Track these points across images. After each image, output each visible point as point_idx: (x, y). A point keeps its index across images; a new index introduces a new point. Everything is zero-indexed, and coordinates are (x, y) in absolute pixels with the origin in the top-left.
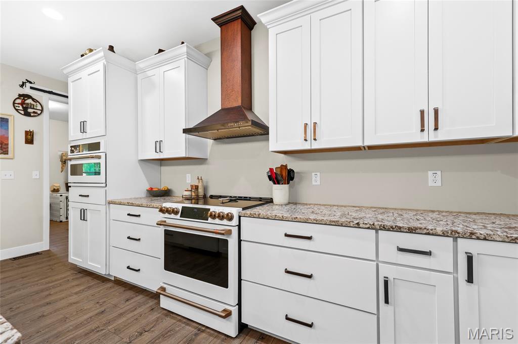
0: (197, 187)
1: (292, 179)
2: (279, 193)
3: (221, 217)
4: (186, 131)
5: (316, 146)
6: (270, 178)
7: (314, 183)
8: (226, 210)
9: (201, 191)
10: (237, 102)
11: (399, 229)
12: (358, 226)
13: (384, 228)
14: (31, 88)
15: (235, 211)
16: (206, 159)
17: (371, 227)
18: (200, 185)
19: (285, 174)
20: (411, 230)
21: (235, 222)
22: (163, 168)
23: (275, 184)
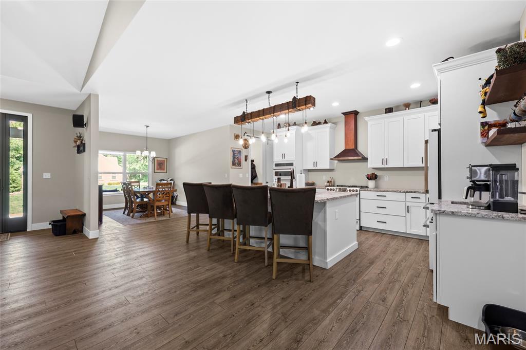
0: (331, 182)
1: (376, 178)
2: (371, 184)
3: (353, 191)
4: (331, 159)
5: (386, 166)
6: (368, 178)
7: (385, 180)
8: (355, 189)
9: (332, 183)
10: (353, 147)
11: (412, 192)
12: (400, 192)
13: (407, 192)
14: (247, 136)
15: (358, 189)
16: (334, 169)
17: (404, 192)
18: (332, 181)
19: (374, 176)
20: (415, 192)
21: (358, 192)
22: (309, 173)
23: (369, 180)
